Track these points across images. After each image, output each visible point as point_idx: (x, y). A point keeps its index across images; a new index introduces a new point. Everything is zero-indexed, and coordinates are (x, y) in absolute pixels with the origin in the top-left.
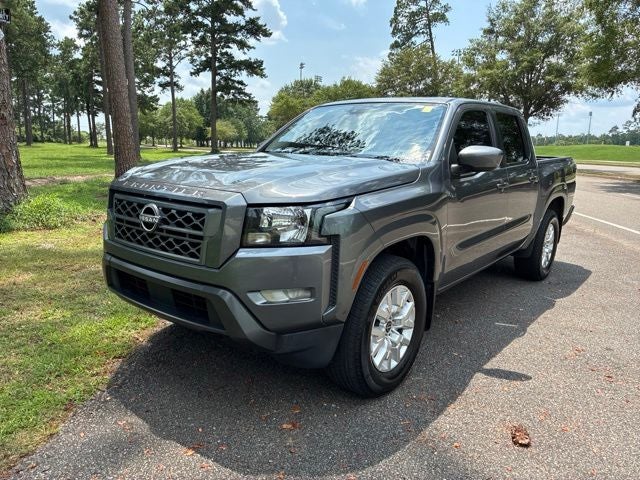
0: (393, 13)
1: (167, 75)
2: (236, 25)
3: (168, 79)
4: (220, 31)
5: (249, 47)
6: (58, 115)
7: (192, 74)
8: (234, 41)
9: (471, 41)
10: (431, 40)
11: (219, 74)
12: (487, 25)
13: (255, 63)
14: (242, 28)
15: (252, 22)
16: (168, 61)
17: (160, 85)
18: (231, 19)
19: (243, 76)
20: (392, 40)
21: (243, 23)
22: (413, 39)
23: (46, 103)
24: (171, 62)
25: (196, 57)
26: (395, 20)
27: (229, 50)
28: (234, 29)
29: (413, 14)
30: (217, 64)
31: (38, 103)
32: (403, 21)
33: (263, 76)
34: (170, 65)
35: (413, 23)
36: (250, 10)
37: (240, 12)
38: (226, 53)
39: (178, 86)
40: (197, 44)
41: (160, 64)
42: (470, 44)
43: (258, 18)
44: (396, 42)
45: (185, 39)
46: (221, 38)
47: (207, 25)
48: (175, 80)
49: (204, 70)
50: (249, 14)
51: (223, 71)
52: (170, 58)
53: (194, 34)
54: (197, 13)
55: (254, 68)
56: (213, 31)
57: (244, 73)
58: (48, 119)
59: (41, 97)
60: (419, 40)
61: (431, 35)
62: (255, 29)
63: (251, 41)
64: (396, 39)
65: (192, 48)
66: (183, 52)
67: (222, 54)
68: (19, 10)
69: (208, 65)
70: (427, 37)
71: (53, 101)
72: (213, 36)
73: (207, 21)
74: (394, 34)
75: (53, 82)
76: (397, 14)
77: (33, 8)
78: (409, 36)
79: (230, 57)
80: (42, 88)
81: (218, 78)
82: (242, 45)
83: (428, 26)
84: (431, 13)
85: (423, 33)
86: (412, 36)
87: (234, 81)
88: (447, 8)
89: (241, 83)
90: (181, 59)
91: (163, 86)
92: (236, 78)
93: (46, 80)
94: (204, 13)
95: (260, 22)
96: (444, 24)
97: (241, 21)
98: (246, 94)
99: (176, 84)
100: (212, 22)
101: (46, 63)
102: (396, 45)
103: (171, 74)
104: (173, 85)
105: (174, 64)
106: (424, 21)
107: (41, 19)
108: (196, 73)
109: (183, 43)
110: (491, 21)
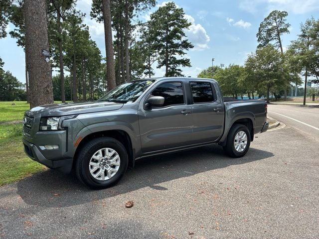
0: (258, 31)
1: (148, 69)
2: (177, 44)
3: (148, 70)
4: (170, 47)
5: (184, 53)
6: (105, 89)
7: (157, 67)
8: (177, 51)
9: (292, 42)
10: (280, 42)
11: (169, 67)
12: (301, 33)
13: (186, 60)
14: (180, 45)
15: (184, 42)
16: (148, 62)
17: (145, 73)
18: (176, 41)
19: (180, 67)
20: (258, 44)
21: (180, 43)
22: (270, 42)
23: (101, 84)
24: (150, 63)
25: (161, 60)
26: (259, 34)
27: (174, 56)
28: (177, 46)
29: (269, 30)
30: (168, 62)
31: (97, 84)
32: (264, 34)
33: (190, 66)
34: (149, 64)
35: (269, 35)
36: (184, 37)
37: (179, 38)
38: (173, 57)
39: (152, 73)
40: (161, 54)
41: (145, 64)
42: (291, 43)
43: (187, 40)
44: (260, 45)
45: (155, 52)
46: (171, 50)
47: (164, 45)
48: (151, 71)
49: (163, 65)
50: (183, 39)
51: (171, 65)
52: (149, 61)
53: (159, 50)
54: (160, 40)
55: (186, 63)
56: (167, 48)
57: (181, 65)
58: (101, 90)
59: (99, 82)
60: (273, 43)
61: (279, 39)
62: (186, 45)
63: (184, 51)
64: (260, 43)
65: (159, 56)
66: (155, 58)
67: (171, 58)
68: (88, 45)
69: (164, 63)
70: (278, 41)
71: (103, 82)
72: (167, 50)
73: (165, 44)
74: (259, 40)
75: (103, 75)
76: (260, 31)
77: (95, 44)
78: (267, 41)
79: (175, 58)
80: (99, 77)
81: (169, 68)
82: (181, 53)
83: (278, 35)
84: (279, 29)
85: (275, 39)
86: (269, 41)
87: (176, 70)
88: (288, 25)
89: (180, 70)
90: (154, 61)
91: (146, 74)
92: (177, 68)
93: (100, 74)
94: (163, 40)
95: (188, 42)
96: (287, 33)
97: (180, 42)
98: (182, 75)
99: (151, 73)
100: (167, 44)
101: (100, 67)
102: (260, 46)
103: (149, 68)
104: (150, 73)
105: (151, 64)
106: (276, 33)
107: (97, 49)
108: (159, 67)
109: (155, 54)
110: (303, 30)
